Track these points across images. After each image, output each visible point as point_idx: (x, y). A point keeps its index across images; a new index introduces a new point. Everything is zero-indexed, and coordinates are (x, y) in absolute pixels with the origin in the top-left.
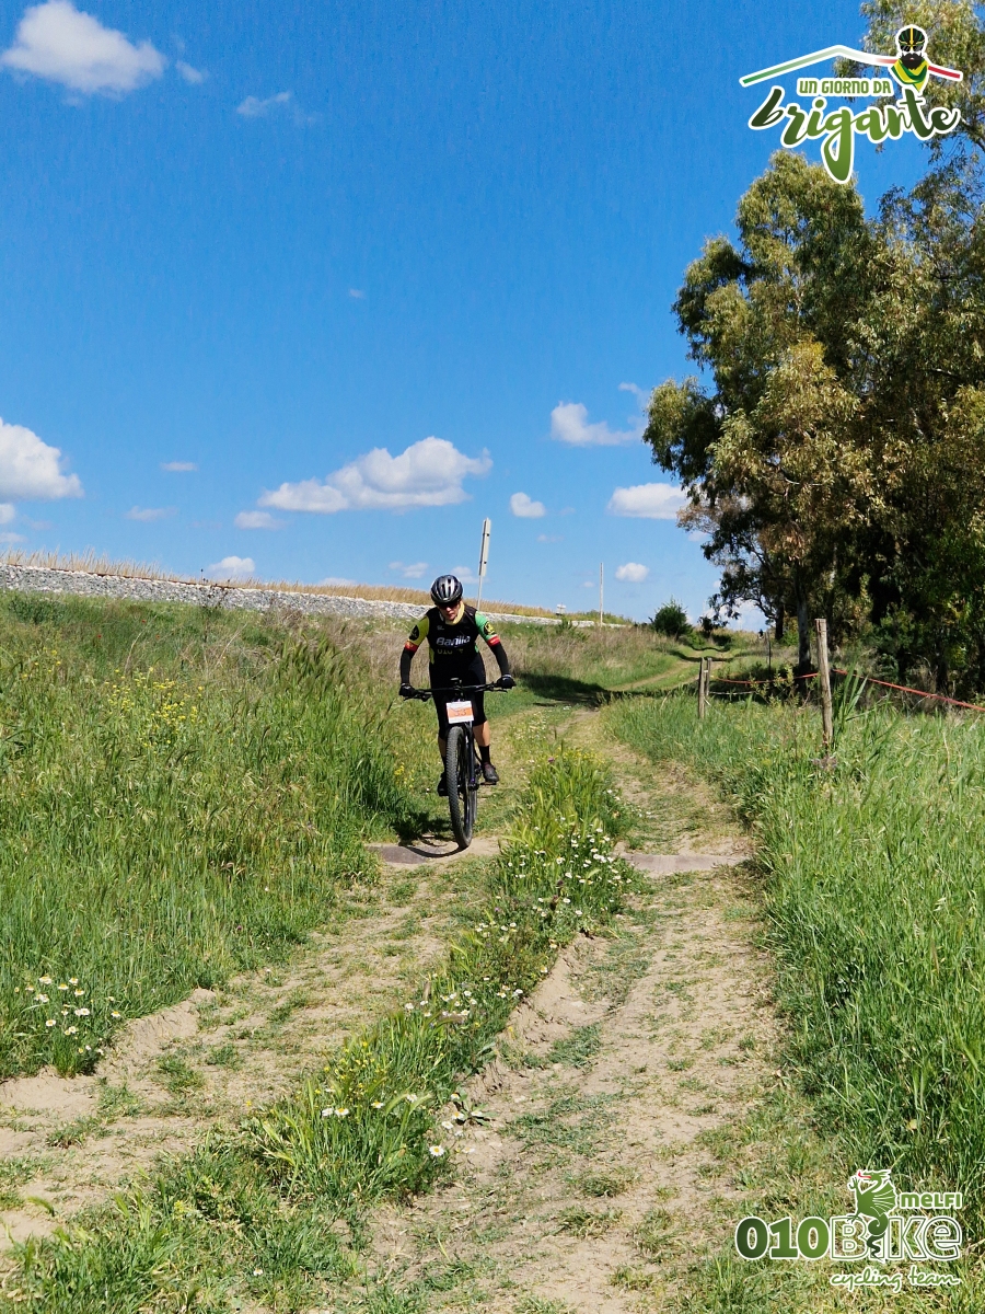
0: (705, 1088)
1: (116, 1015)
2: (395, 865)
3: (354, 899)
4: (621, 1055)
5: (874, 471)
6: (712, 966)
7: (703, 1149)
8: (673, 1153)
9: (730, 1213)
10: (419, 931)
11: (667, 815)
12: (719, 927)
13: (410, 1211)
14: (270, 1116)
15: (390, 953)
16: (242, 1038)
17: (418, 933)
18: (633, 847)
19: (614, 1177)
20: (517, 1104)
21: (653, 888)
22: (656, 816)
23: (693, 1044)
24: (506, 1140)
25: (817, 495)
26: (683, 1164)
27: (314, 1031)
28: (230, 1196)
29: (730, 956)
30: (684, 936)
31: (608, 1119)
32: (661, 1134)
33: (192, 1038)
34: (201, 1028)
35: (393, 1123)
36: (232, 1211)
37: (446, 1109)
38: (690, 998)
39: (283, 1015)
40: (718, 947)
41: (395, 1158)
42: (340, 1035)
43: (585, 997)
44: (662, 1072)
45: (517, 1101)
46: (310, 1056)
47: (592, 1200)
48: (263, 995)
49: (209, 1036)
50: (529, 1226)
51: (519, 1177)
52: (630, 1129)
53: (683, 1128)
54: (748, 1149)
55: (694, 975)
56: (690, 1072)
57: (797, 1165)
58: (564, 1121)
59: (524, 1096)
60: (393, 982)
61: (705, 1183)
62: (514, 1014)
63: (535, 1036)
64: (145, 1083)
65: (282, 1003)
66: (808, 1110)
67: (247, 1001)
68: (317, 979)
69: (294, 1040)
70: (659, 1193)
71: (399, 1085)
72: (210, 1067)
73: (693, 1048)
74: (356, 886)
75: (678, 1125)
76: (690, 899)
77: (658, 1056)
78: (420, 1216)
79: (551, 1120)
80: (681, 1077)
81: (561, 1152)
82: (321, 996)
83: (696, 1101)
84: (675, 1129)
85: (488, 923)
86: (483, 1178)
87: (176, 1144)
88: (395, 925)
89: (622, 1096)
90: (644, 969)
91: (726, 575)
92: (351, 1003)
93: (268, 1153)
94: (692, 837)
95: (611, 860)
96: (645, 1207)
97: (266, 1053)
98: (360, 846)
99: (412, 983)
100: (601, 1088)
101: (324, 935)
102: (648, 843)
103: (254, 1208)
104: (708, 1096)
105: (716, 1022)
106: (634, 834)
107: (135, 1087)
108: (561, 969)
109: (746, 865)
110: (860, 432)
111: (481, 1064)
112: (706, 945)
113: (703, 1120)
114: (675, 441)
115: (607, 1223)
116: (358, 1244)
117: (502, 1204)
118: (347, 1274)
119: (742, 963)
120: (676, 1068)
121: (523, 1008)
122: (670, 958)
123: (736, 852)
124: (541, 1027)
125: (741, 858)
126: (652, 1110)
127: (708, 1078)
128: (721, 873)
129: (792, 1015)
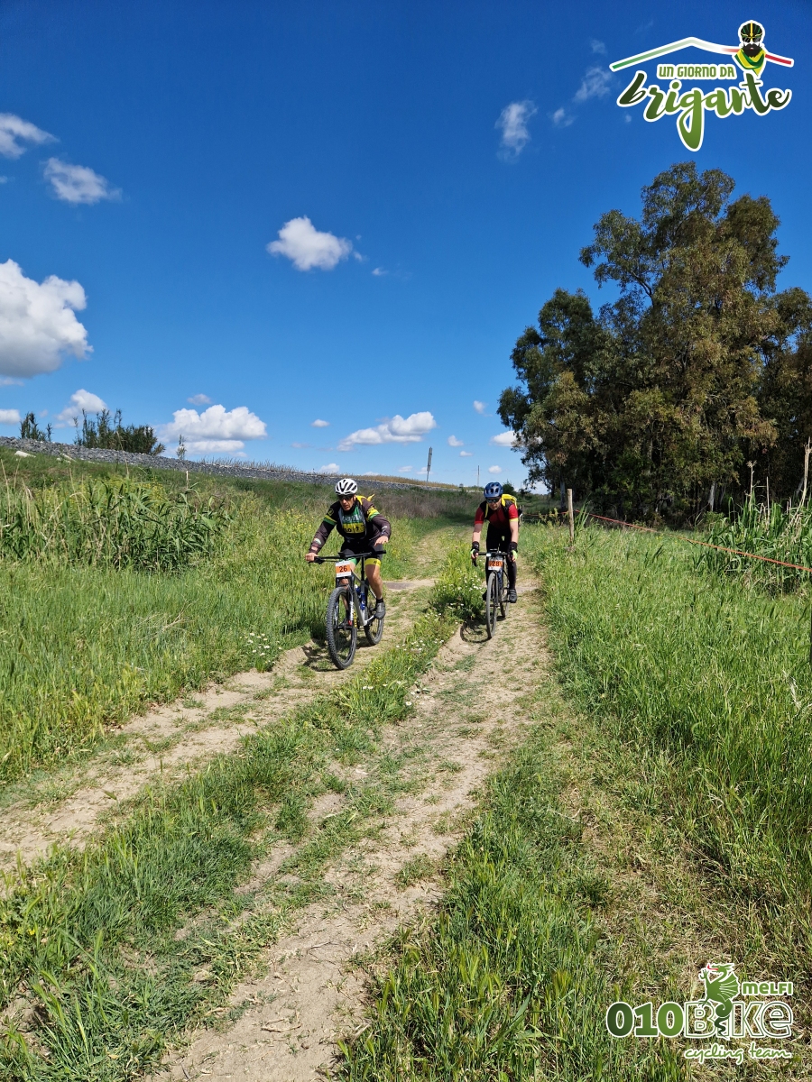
0: (518, 680)
1: (280, 648)
4: (484, 667)
5: (595, 427)
6: (522, 632)
7: (516, 704)
8: (505, 706)
9: (527, 730)
10: (402, 617)
12: (525, 616)
13: (398, 727)
14: (342, 689)
15: (390, 625)
19: (480, 715)
20: (441, 686)
23: (513, 663)
24: (436, 700)
25: (570, 436)
26: (509, 710)
28: (326, 720)
29: (529, 627)
31: (478, 692)
32: (500, 698)
35: (391, 692)
36: (327, 726)
37: (412, 687)
38: (513, 645)
40: (525, 624)
41: (392, 706)
42: (369, 658)
43: (469, 643)
44: (500, 674)
45: (441, 684)
47: (472, 724)
50: (446, 734)
51: (442, 714)
52: (487, 696)
53: (508, 696)
54: (535, 704)
55: (514, 635)
56: (512, 674)
57: (555, 712)
58: (460, 693)
59: (444, 683)
60: (393, 636)
61: (517, 718)
62: (440, 650)
63: (449, 659)
64: (291, 676)
66: (560, 689)
70: (498, 721)
71: (394, 677)
77: (499, 667)
78: (402, 729)
79: (455, 692)
80: (508, 676)
81: (459, 705)
83: (513, 685)
84: (505, 697)
86: (427, 715)
87: (304, 700)
89: (484, 683)
91: (531, 471)
93: (341, 703)
96: (493, 727)
99: (399, 637)
100: (475, 680)
103: (336, 724)
104: (519, 683)
105: (523, 654)
107: (288, 677)
108: (459, 632)
109: (536, 590)
110: (589, 410)
111: (426, 670)
112: (520, 623)
113: (517, 693)
114: (511, 415)
115: (477, 733)
116: (377, 740)
117: (435, 725)
118: (372, 751)
119: (534, 630)
120: (506, 672)
121: (444, 648)
122: (504, 628)
123: (532, 586)
124: (451, 655)
125: (534, 588)
126: (496, 689)
127: (519, 676)
128: (526, 595)
129: (554, 651)
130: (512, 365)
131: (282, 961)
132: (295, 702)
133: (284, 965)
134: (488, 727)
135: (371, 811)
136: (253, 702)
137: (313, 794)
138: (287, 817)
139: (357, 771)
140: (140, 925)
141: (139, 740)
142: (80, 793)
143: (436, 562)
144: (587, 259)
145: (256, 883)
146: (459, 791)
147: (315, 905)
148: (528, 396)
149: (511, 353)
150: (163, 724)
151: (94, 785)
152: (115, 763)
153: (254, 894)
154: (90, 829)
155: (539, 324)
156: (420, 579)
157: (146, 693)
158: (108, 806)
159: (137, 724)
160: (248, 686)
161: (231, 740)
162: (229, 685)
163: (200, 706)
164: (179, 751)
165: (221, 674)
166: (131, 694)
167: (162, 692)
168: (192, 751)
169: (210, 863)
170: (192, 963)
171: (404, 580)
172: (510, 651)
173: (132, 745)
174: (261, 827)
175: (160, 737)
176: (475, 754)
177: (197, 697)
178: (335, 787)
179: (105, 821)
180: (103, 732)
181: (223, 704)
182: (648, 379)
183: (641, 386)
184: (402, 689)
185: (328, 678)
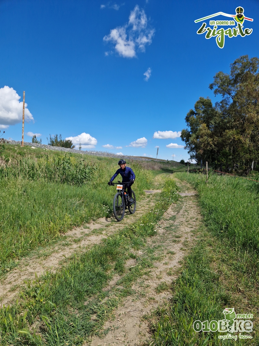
2: (147, 193)
3: (142, 197)
5: (213, 142)
6: (191, 208)
7: (191, 233)
8: (187, 233)
9: (196, 241)
10: (151, 202)
12: (192, 203)
13: (151, 238)
14: (133, 225)
15: (147, 205)
18: (179, 192)
19: (179, 236)
21: (182, 197)
22: (182, 188)
23: (189, 219)
24: (164, 230)
25: (205, 144)
26: (189, 234)
27: (138, 214)
28: (129, 235)
30: (187, 204)
31: (178, 228)
32: (185, 230)
35: (149, 227)
36: (129, 236)
37: (156, 225)
38: (188, 212)
40: (193, 206)
41: (150, 231)
42: (141, 215)
43: (173, 211)
44: (185, 222)
46: (137, 217)
47: (177, 238)
50: (168, 241)
51: (166, 235)
52: (181, 229)
53: (188, 230)
54: (198, 233)
55: (189, 209)
56: (189, 222)
57: (205, 236)
58: (172, 228)
59: (166, 224)
60: (148, 208)
61: (192, 237)
62: (164, 213)
63: (167, 216)
66: (206, 228)
69: (135, 215)
70: (186, 238)
71: (150, 222)
72: (125, 218)
76: (188, 199)
77: (184, 220)
78: (153, 239)
79: (170, 228)
81: (172, 232)
82: (139, 210)
83: (190, 226)
85: (160, 201)
86: (161, 235)
87: (121, 228)
88: (148, 201)
89: (180, 225)
90: (182, 208)
92: (142, 211)
93: (133, 230)
95: (177, 193)
96: (184, 240)
98: (143, 190)
99: (150, 209)
100: (177, 224)
101: (138, 202)
103: (132, 236)
104: (192, 226)
105: (192, 216)
106: (180, 190)
108: (170, 208)
109: (195, 195)
110: (211, 136)
111: (160, 220)
112: (190, 206)
113: (191, 229)
114: (185, 137)
115: (179, 242)
116: (145, 242)
117: (164, 238)
118: (144, 246)
119: (195, 208)
120: (187, 222)
121: (166, 213)
122: (185, 207)
123: (194, 193)
124: (168, 215)
125: (195, 194)
126: (184, 227)
127: (191, 223)
128: (192, 196)
129: (203, 215)
130: (185, 121)
131: (120, 315)
132: (118, 228)
133: (121, 317)
134: (182, 240)
135: (145, 266)
136: (105, 228)
137: (126, 259)
138: (118, 266)
139: (139, 252)
140: (73, 299)
141: (70, 238)
142: (53, 254)
143: (161, 185)
144: (211, 87)
145: (109, 288)
146: (175, 261)
147: (129, 297)
148: (191, 131)
149: (185, 118)
150: (77, 233)
151: (57, 252)
152: (63, 245)
153: (109, 291)
154: (57, 266)
155: (195, 108)
156: (156, 190)
157: (72, 223)
158: (62, 259)
159: (69, 233)
160: (103, 222)
161: (99, 240)
162: (97, 222)
163: (88, 228)
164: (83, 242)
165: (95, 218)
166: (68, 223)
167: (77, 223)
168: (87, 243)
169: (94, 280)
170: (90, 313)
171: (151, 190)
172: (188, 215)
173: (68, 240)
174: (110, 269)
175: (77, 237)
176: (179, 249)
177: (88, 225)
178: (133, 257)
179: (61, 264)
180: (59, 235)
181: (96, 228)
182: (231, 126)
183: (228, 128)
184: (153, 226)
185: (128, 221)
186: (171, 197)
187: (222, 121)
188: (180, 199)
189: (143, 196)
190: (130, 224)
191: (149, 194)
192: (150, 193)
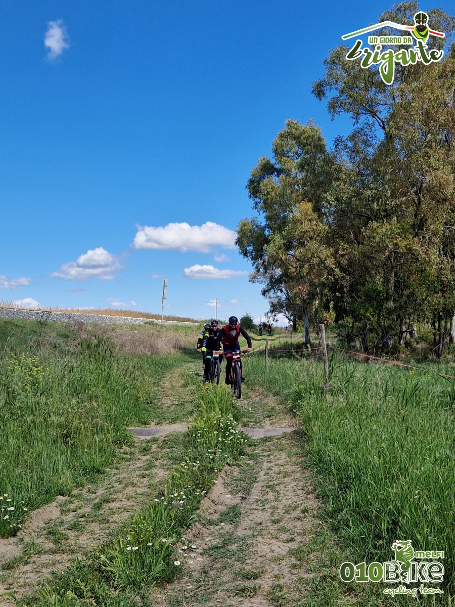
0: (289, 530)
1: (25, 509)
2: (140, 437)
3: (124, 453)
6: (285, 477)
7: (291, 557)
11: (258, 411)
12: (286, 460)
13: (166, 591)
15: (144, 477)
16: (82, 517)
17: (154, 467)
18: (245, 426)
19: (255, 571)
20: (207, 541)
21: (256, 443)
22: (253, 411)
23: (281, 512)
24: (204, 557)
25: (312, 268)
26: (284, 564)
27: (114, 513)
29: (293, 472)
30: (272, 464)
31: (248, 546)
32: (272, 551)
33: (58, 518)
34: (62, 514)
36: (89, 594)
37: (178, 545)
38: (277, 491)
39: (98, 507)
41: (159, 567)
42: (126, 515)
43: (231, 493)
44: (269, 524)
45: (207, 540)
46: (114, 524)
47: (247, 581)
48: (88, 498)
49: (66, 517)
50: (221, 594)
51: (212, 573)
52: (259, 550)
53: (281, 548)
54: (312, 555)
55: (278, 481)
56: (281, 524)
57: (333, 562)
58: (230, 547)
59: (210, 538)
60: (146, 489)
61: (295, 571)
62: (202, 502)
63: (211, 511)
64: (41, 540)
65: (97, 501)
66: (335, 538)
67: (81, 501)
68: (112, 489)
69: (106, 517)
70: (275, 576)
72: (70, 531)
73: (281, 513)
74: (124, 447)
75: (279, 547)
76: (273, 448)
77: (267, 518)
78: (171, 592)
79: (223, 548)
80: (277, 526)
81: (230, 561)
82: (115, 497)
83: (285, 536)
84: (278, 549)
85: (186, 461)
86: (196, 574)
87: (60, 566)
88: (144, 464)
89: (253, 536)
90: (256, 479)
92: (128, 500)
93: (103, 568)
94: (270, 420)
95: (237, 432)
96: (271, 583)
97: (94, 524)
98: (125, 429)
99: (155, 490)
100: (244, 532)
101: (112, 469)
102: (251, 424)
104: (290, 534)
105: (290, 502)
106: (245, 420)
107: (37, 541)
108: (220, 481)
110: (328, 240)
111: (190, 524)
112: (282, 468)
113: (290, 545)
117: (207, 585)
119: (298, 475)
120: (275, 522)
121: (206, 499)
122: (266, 474)
123: (290, 426)
124: (214, 507)
125: (292, 429)
126: (268, 541)
127: (290, 526)
128: (284, 436)
129: (323, 497)
132: (50, 570)
134: (265, 583)
148: (265, 226)
171: (152, 426)
182: (385, 210)
183: (377, 217)
184: (168, 548)
185: (83, 540)
186: (220, 445)
187: (358, 194)
188: (248, 450)
189: (128, 449)
190: (90, 549)
191: (148, 442)
192: (149, 438)
